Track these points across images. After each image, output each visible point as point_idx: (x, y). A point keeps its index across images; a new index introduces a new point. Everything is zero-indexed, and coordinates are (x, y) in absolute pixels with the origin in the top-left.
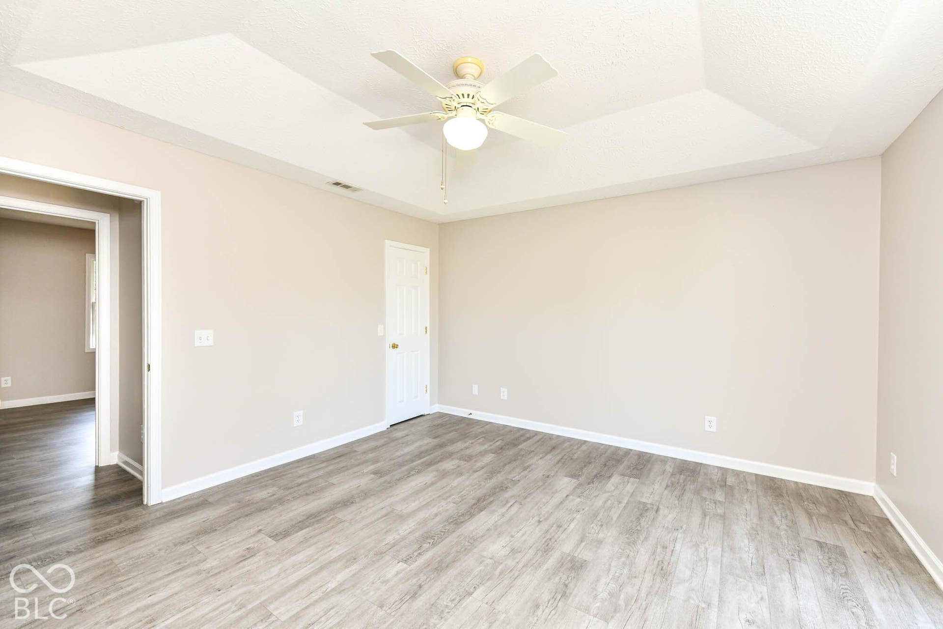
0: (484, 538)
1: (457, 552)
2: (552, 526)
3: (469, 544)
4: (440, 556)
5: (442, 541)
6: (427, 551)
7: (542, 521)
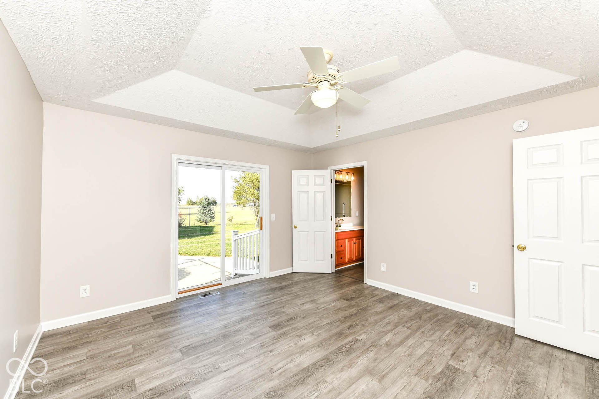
0: (313, 346)
1: (330, 340)
2: (267, 346)
3: (323, 343)
4: (340, 339)
5: (338, 347)
6: (347, 343)
7: (269, 352)
